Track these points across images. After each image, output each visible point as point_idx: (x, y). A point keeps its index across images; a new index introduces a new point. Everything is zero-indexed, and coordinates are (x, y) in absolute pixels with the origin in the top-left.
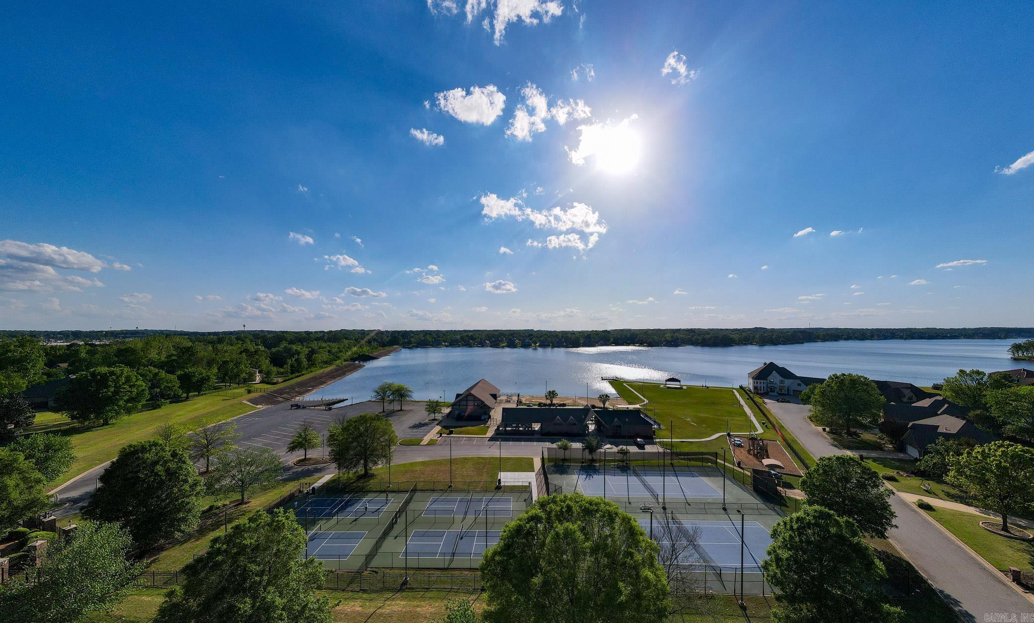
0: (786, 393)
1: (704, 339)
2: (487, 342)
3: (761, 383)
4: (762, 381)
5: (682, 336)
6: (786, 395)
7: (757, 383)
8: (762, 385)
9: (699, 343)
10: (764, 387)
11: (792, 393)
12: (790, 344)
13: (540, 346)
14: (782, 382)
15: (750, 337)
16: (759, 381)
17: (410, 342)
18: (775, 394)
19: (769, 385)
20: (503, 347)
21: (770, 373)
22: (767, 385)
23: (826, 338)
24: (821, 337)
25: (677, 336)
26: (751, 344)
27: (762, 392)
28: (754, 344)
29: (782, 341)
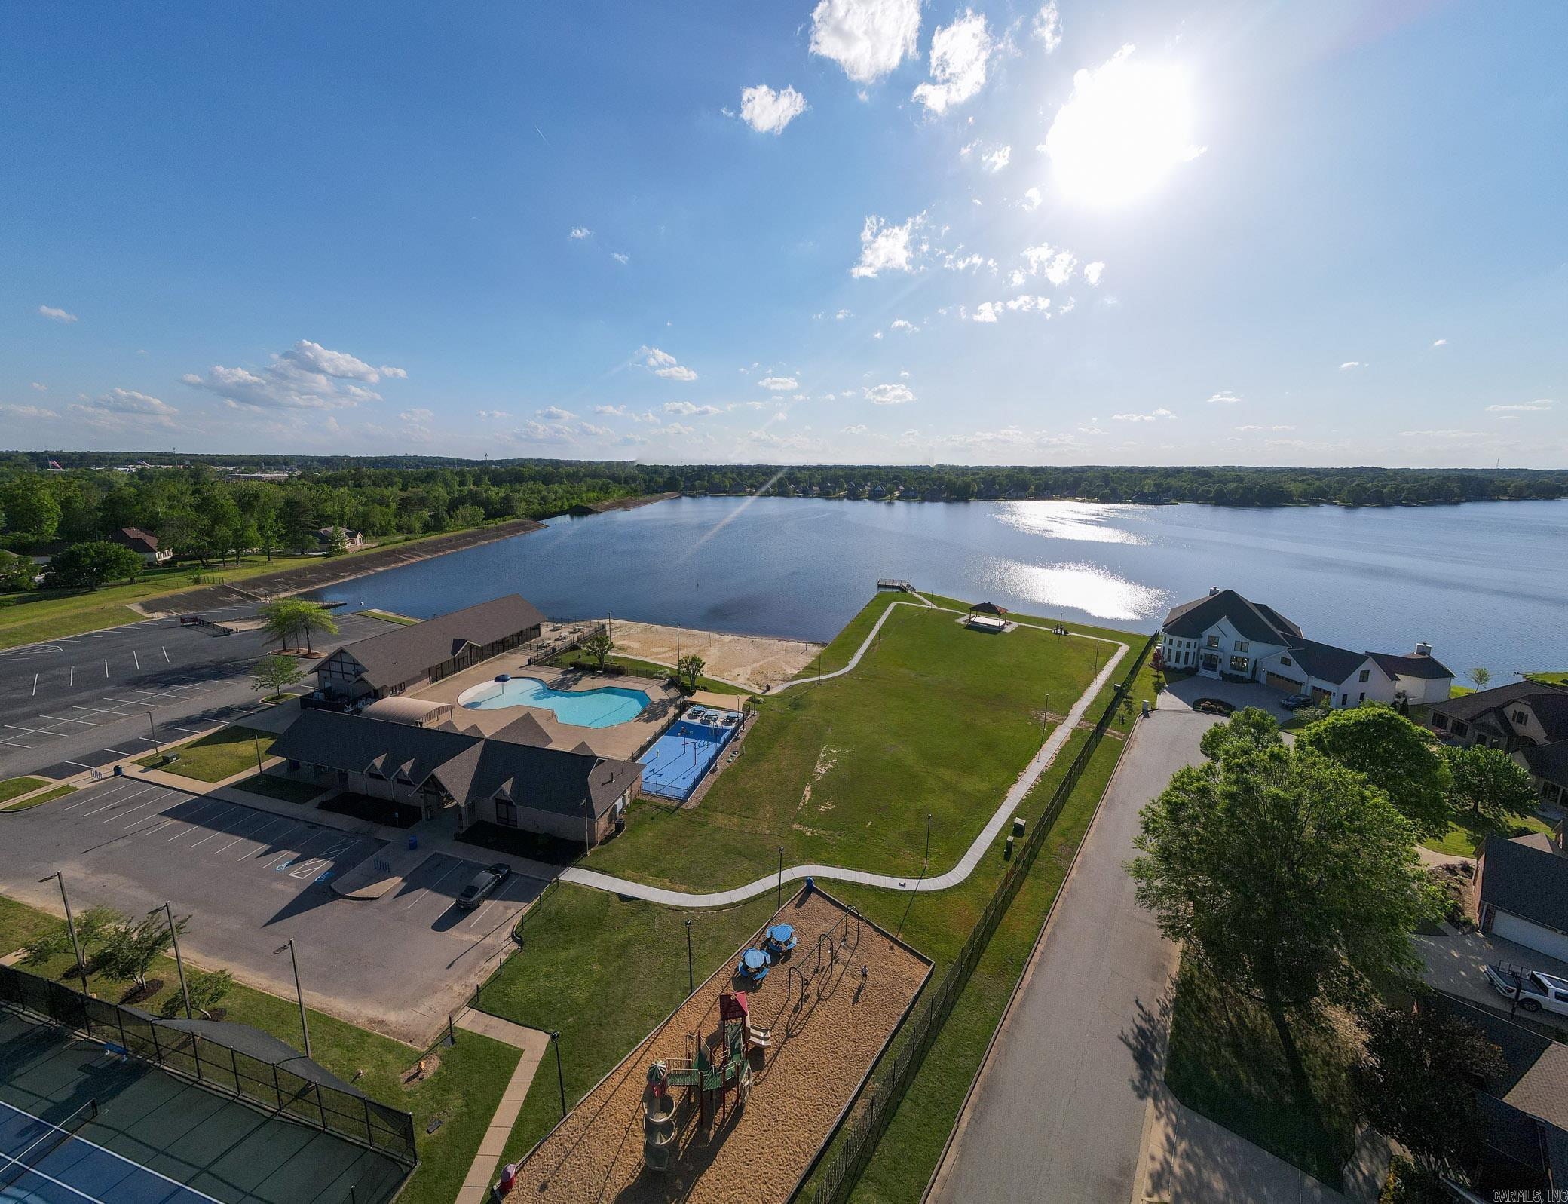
0: (1248, 675)
1: (1220, 492)
2: (815, 488)
3: (1188, 645)
4: (1184, 640)
5: (1181, 483)
6: (1247, 681)
7: (1171, 642)
8: (1183, 650)
9: (1208, 499)
10: (1187, 654)
11: (1263, 679)
12: (1424, 505)
13: (899, 498)
14: (1241, 647)
15: (1330, 488)
16: (1176, 639)
17: (693, 488)
18: (1214, 675)
19: (1203, 652)
20: (840, 498)
21: (1213, 620)
22: (1199, 651)
23: (1525, 494)
24: (1510, 492)
25: (1169, 483)
26: (1330, 502)
27: (1181, 665)
28: (1336, 504)
29: (1405, 499)
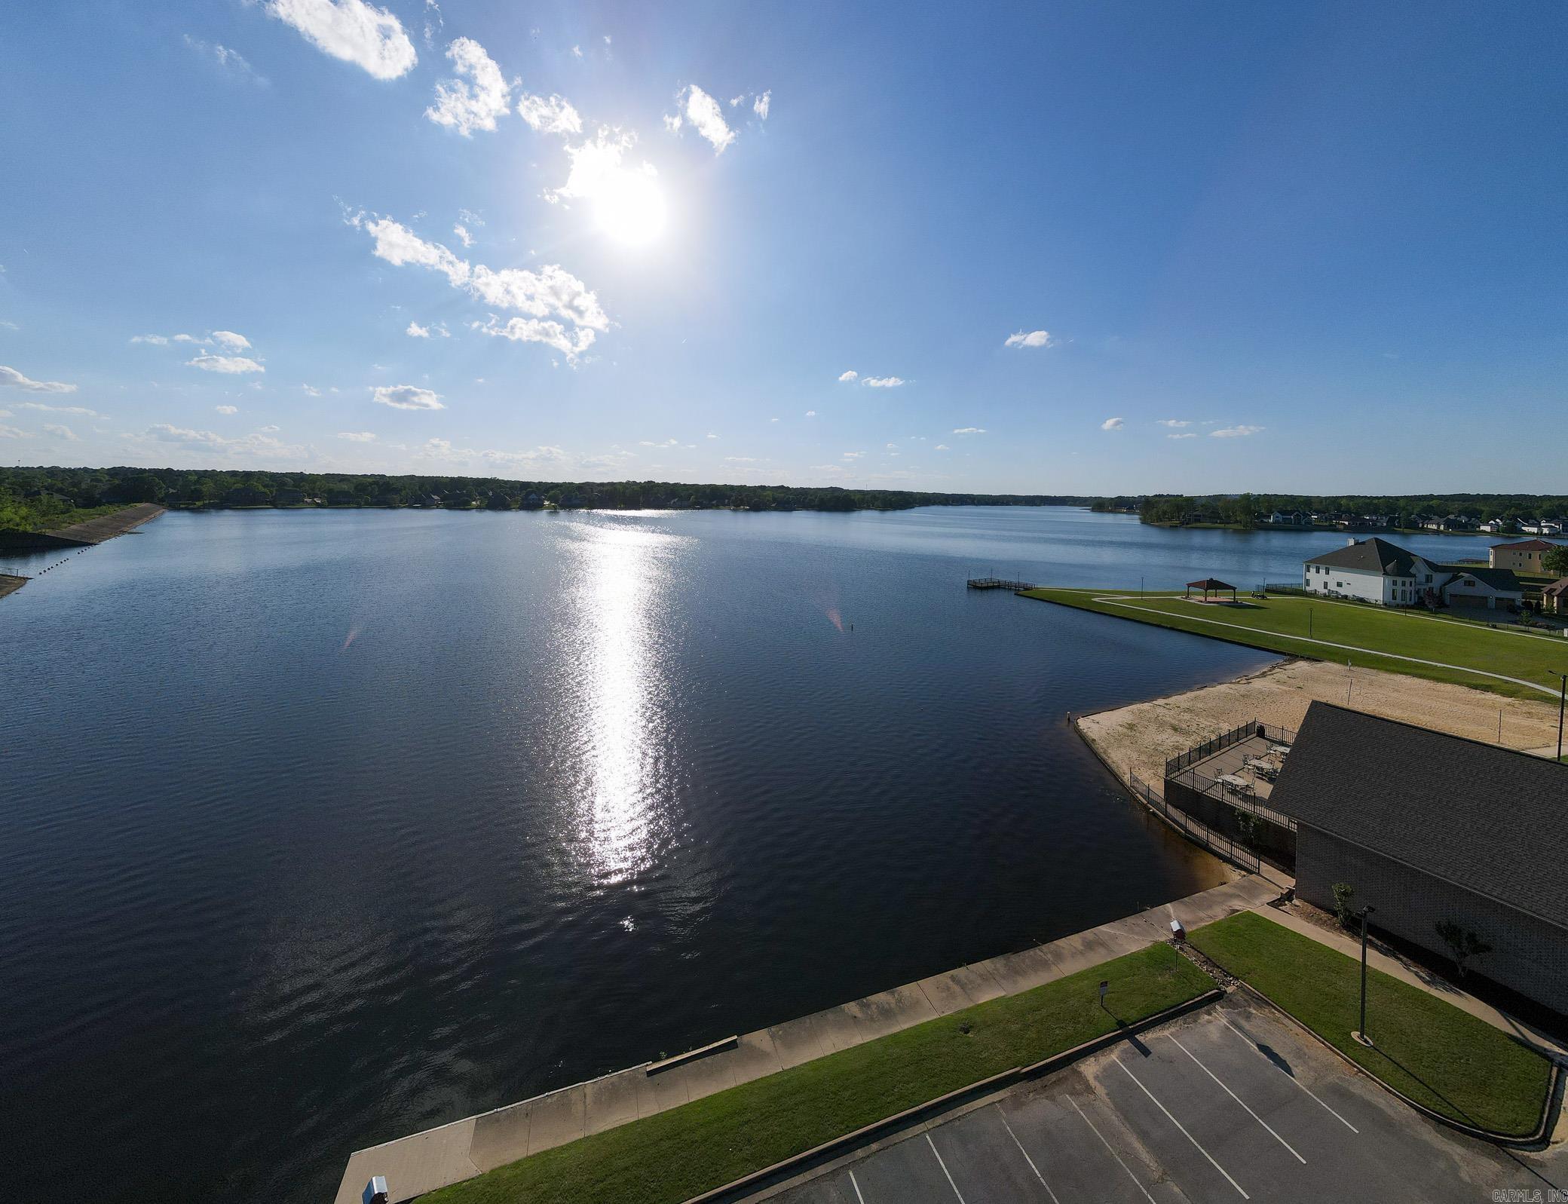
2: (436, 497)
3: (1404, 584)
